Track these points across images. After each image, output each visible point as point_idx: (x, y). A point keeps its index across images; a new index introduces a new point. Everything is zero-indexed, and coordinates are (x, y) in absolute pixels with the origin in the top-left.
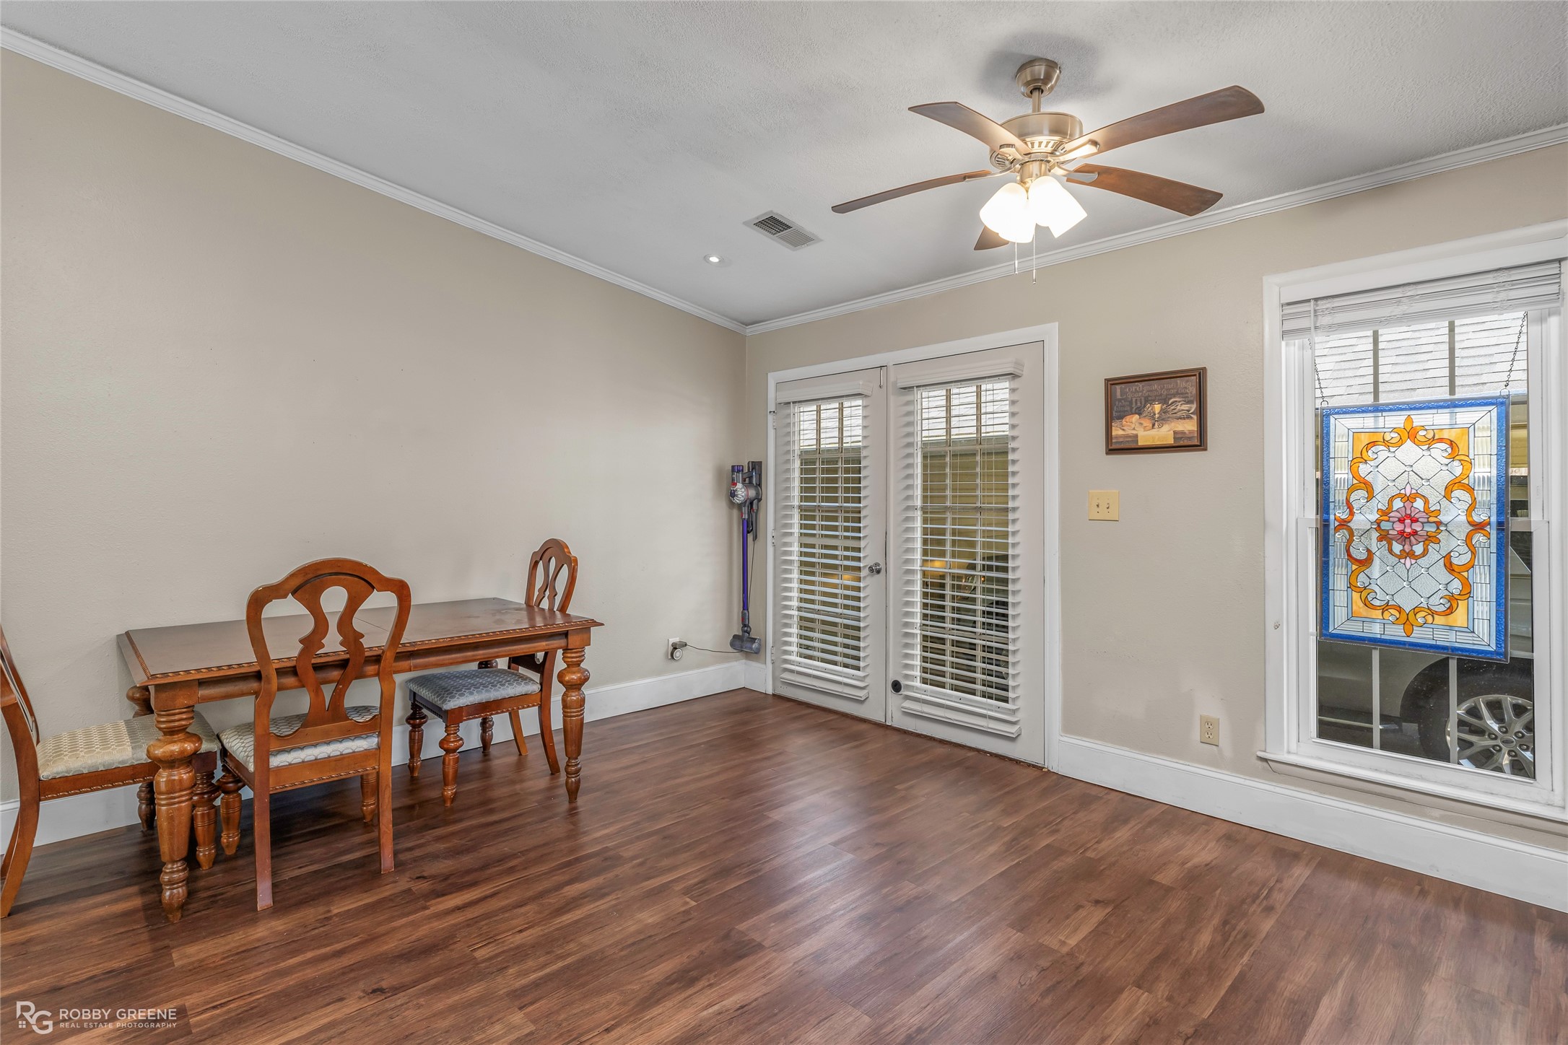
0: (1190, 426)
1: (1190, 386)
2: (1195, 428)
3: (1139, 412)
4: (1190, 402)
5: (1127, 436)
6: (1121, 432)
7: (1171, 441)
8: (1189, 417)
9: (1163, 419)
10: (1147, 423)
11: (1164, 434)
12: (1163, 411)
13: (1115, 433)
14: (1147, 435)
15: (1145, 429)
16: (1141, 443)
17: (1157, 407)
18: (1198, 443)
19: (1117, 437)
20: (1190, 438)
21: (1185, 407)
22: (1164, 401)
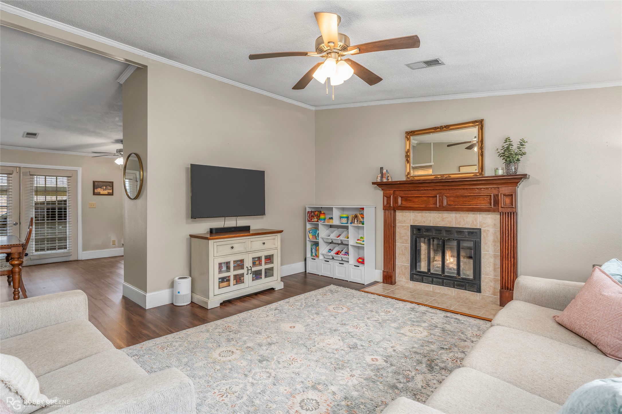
0: (111, 191)
1: (111, 185)
2: (112, 192)
3: (101, 188)
4: (111, 187)
5: (98, 192)
6: (97, 191)
7: (107, 194)
8: (110, 190)
9: (105, 190)
10: (102, 190)
11: (106, 192)
12: (105, 188)
13: (95, 191)
14: (102, 192)
15: (102, 191)
16: (101, 194)
17: (104, 187)
18: (112, 194)
19: (96, 192)
20: (111, 193)
21: (110, 188)
22: (106, 186)
